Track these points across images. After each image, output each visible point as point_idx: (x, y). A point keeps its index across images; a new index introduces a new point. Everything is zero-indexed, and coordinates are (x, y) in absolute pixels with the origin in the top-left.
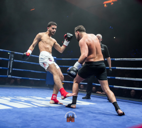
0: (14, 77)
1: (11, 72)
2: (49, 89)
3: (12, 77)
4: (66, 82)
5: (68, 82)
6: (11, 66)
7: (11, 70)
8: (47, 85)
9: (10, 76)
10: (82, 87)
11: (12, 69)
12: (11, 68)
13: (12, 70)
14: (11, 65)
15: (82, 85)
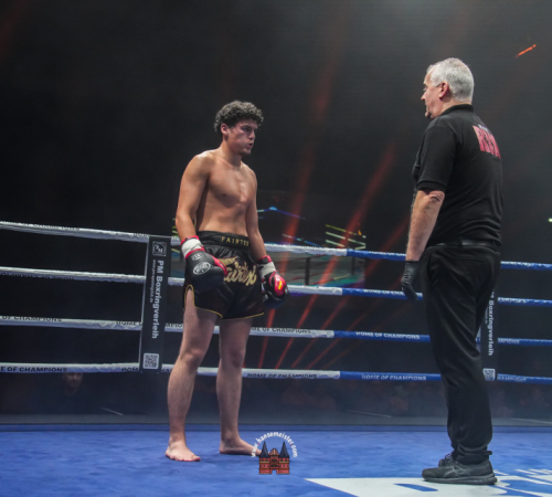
1: (491, 353)
3: (501, 377)
6: (490, 327)
7: (490, 346)
9: (489, 373)
11: (495, 339)
12: (491, 335)
13: (497, 346)
14: (491, 321)
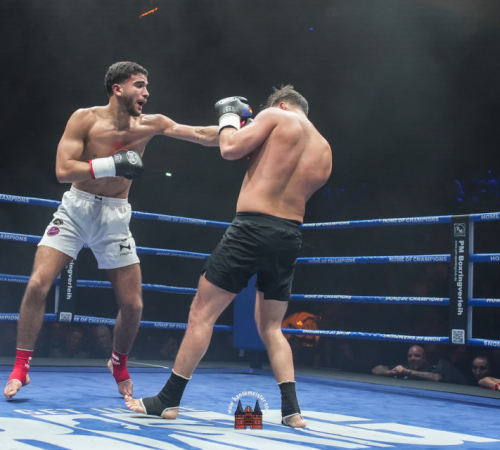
0: (84, 319)
1: (69, 296)
2: (251, 371)
3: (77, 318)
4: (332, 332)
5: (338, 333)
6: (70, 271)
7: (69, 290)
8: (241, 354)
9: (66, 316)
10: (416, 355)
11: (74, 283)
12: (70, 280)
13: (75, 289)
14: (71, 265)
15: (415, 349)
